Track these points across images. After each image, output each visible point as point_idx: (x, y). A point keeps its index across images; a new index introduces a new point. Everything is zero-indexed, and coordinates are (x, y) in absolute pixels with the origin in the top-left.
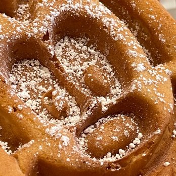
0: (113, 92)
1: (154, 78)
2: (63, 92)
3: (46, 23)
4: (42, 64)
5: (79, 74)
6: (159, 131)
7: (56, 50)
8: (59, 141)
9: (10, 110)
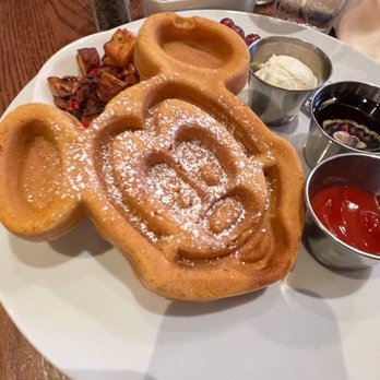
0: (222, 180)
1: (252, 172)
2: (187, 186)
3: (169, 138)
4: (169, 166)
5: (197, 170)
6: (260, 214)
7: (177, 156)
8: (191, 234)
9: (153, 214)
